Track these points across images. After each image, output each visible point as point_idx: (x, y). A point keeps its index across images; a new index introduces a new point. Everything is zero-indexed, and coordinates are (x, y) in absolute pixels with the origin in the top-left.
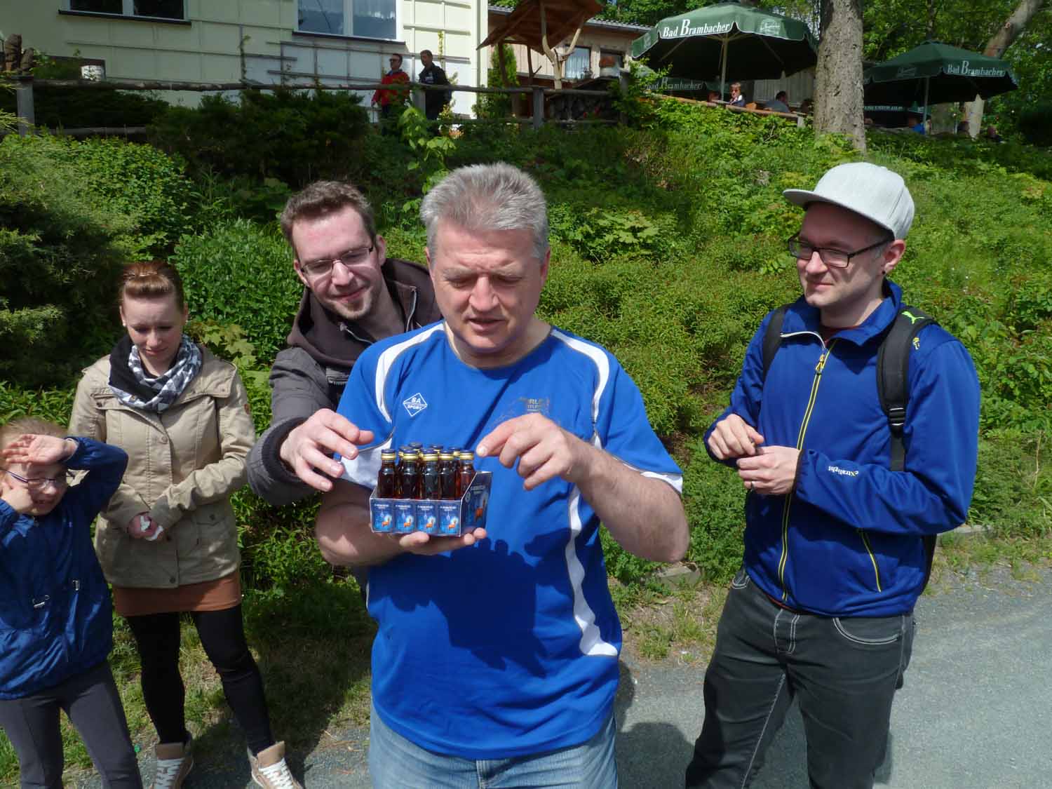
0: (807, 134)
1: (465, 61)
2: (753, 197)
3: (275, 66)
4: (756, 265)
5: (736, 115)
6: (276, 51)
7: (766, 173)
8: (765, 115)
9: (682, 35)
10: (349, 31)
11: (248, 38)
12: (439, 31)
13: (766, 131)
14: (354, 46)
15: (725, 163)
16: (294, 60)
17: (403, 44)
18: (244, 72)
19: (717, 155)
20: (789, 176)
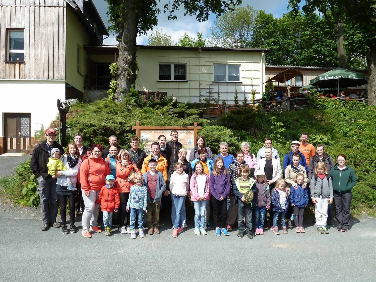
1: (259, 85)
2: (350, 127)
3: (208, 91)
4: (352, 146)
5: (343, 102)
6: (208, 87)
7: (353, 120)
9: (325, 79)
10: (227, 80)
11: (201, 84)
12: (252, 78)
14: (228, 84)
16: (213, 89)
17: (242, 82)
18: (200, 93)
19: (339, 116)
20: (360, 122)
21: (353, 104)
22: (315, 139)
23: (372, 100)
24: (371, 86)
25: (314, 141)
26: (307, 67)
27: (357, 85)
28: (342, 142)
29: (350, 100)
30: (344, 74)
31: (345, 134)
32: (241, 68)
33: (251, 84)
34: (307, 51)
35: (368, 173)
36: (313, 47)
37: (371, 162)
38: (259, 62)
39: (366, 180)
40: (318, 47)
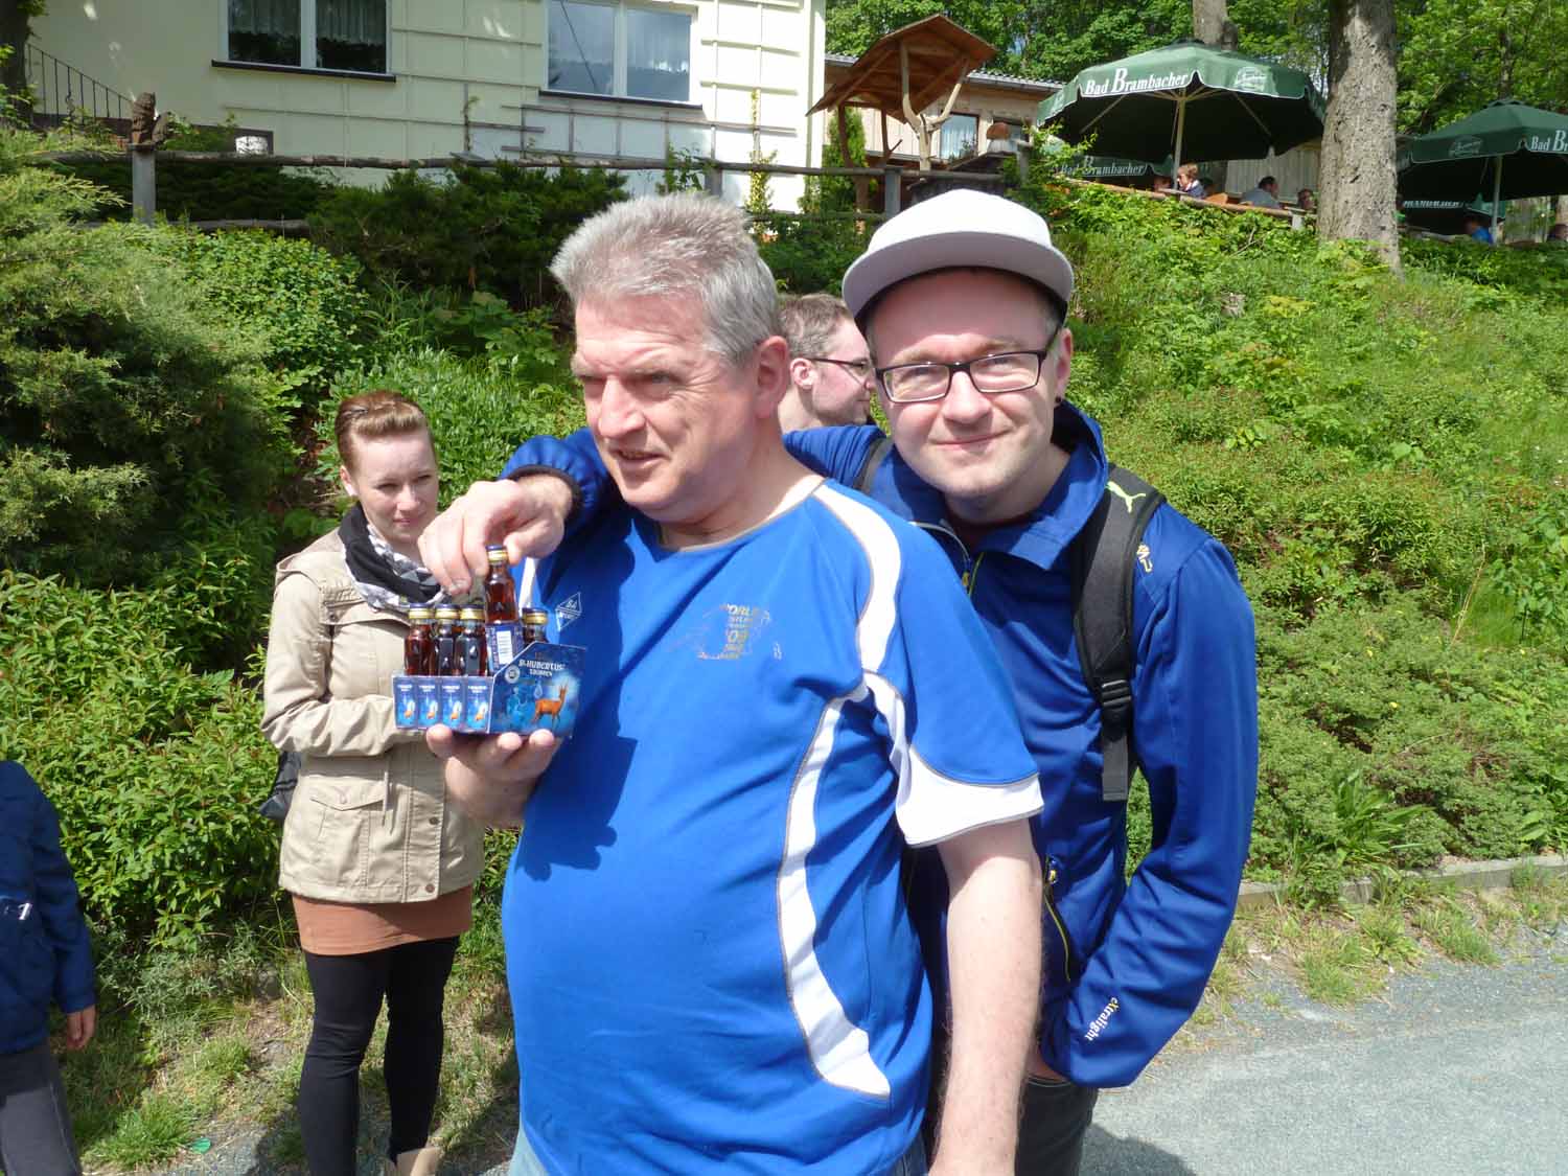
0: (1308, 239)
1: (788, 133)
2: (1219, 333)
4: (1218, 435)
5: (1195, 212)
6: (514, 119)
7: (1240, 297)
8: (1242, 212)
9: (1115, 92)
10: (621, 92)
11: (474, 100)
12: (754, 89)
13: (1242, 235)
14: (627, 110)
15: (1176, 281)
16: (540, 131)
17: (699, 108)
18: (468, 145)
19: (1164, 270)
20: (1273, 304)
21: (1242, 229)
23: (1340, 214)
24: (1342, 137)
27: (1272, 151)
28: (1156, 408)
29: (1232, 212)
30: (1209, 66)
31: (1190, 371)
32: (698, 31)
33: (750, 122)
35: (1307, 613)
38: (796, 5)
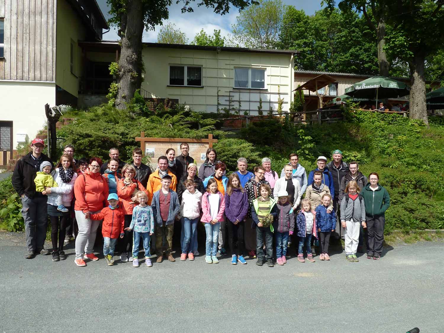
0: (407, 119)
1: (287, 94)
2: (388, 144)
3: (227, 98)
4: (389, 165)
5: (382, 114)
6: (228, 94)
7: (392, 135)
9: (363, 88)
10: (250, 87)
11: (220, 90)
12: (279, 85)
13: (392, 119)
14: (251, 91)
16: (233, 96)
17: (267, 90)
18: (218, 101)
19: (376, 130)
20: (399, 137)
21: (392, 117)
22: (348, 156)
23: (414, 113)
24: (414, 97)
25: (347, 159)
26: (343, 74)
27: (398, 96)
28: (378, 161)
29: (390, 113)
30: (384, 83)
31: (383, 152)
32: (266, 73)
33: (277, 92)
34: (343, 56)
35: (406, 196)
36: (351, 51)
37: (410, 183)
38: (288, 66)
39: (402, 203)
40: (356, 51)
